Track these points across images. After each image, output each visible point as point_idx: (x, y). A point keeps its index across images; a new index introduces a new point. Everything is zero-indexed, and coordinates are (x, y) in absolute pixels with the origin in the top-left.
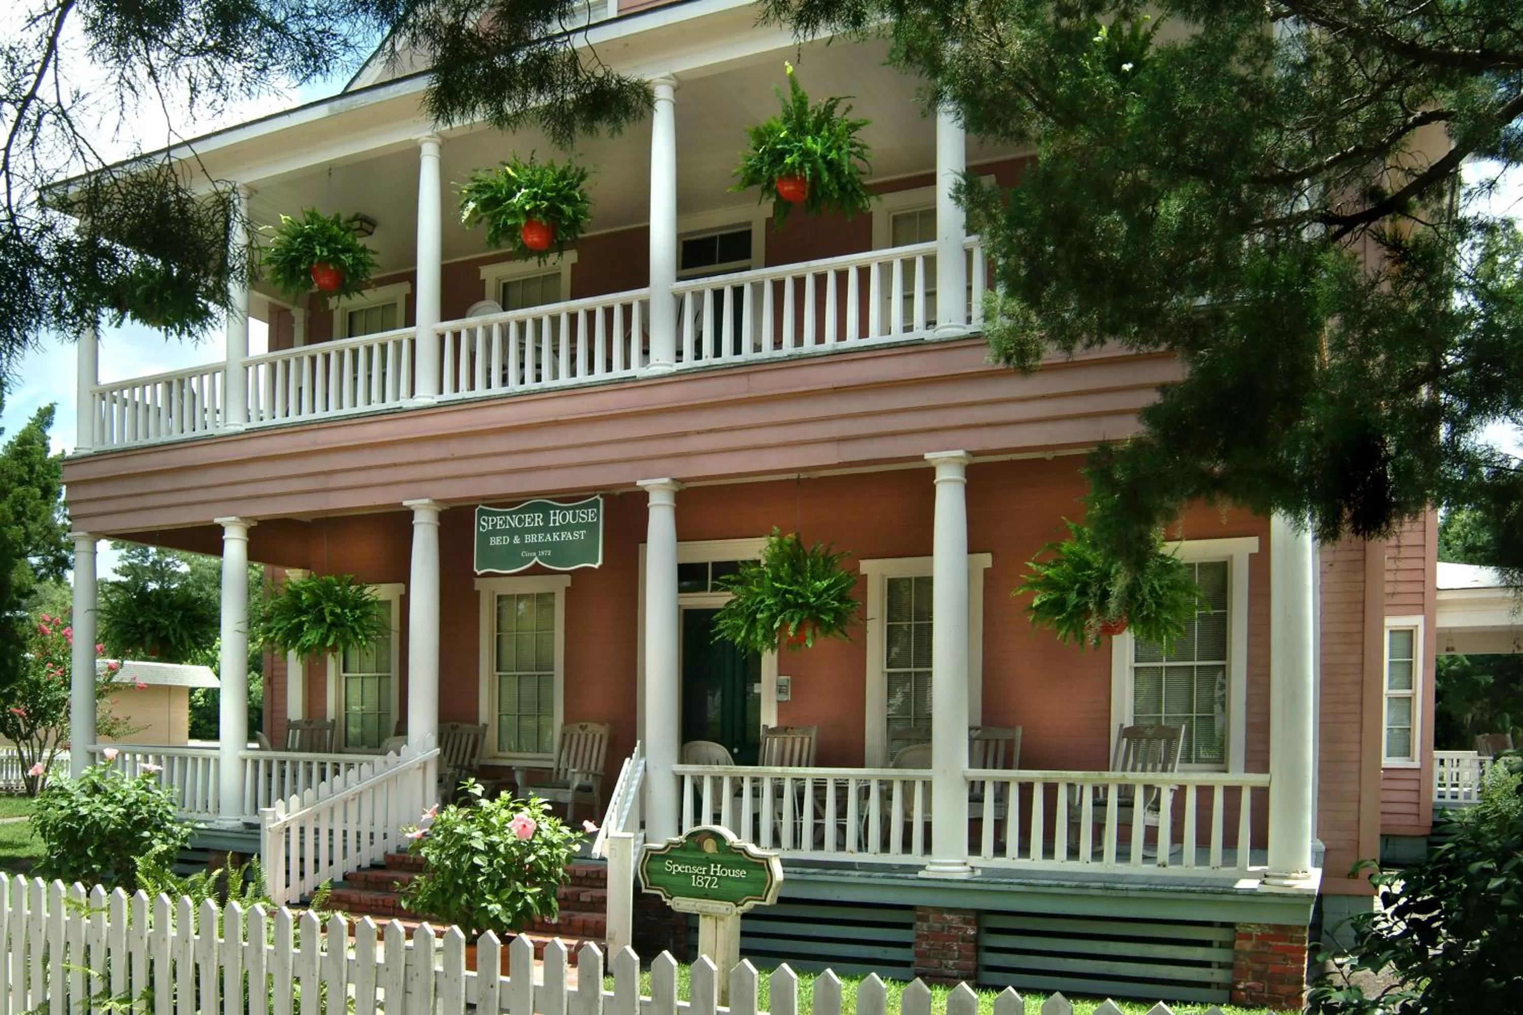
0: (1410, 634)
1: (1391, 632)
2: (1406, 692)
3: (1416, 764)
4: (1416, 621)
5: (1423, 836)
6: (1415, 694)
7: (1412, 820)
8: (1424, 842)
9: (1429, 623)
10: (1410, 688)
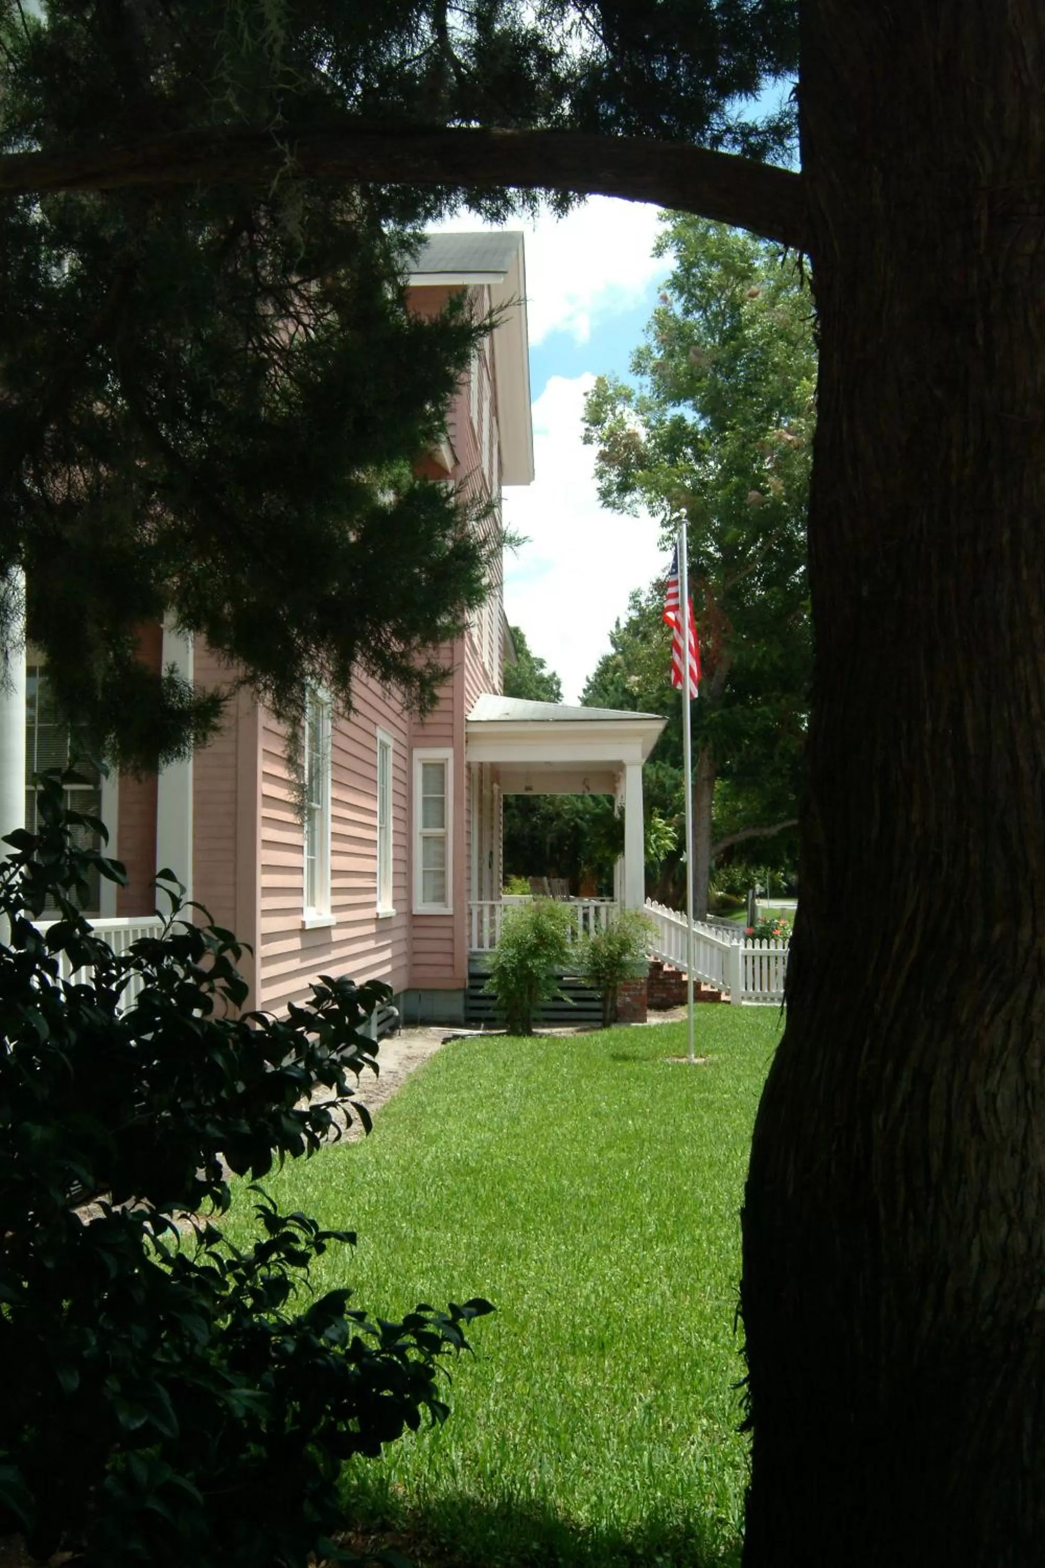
0: (441, 767)
1: (425, 765)
2: (438, 831)
3: (449, 911)
4: (445, 754)
5: (459, 990)
6: (446, 834)
7: (447, 972)
8: (460, 996)
9: (458, 756)
10: (443, 826)
